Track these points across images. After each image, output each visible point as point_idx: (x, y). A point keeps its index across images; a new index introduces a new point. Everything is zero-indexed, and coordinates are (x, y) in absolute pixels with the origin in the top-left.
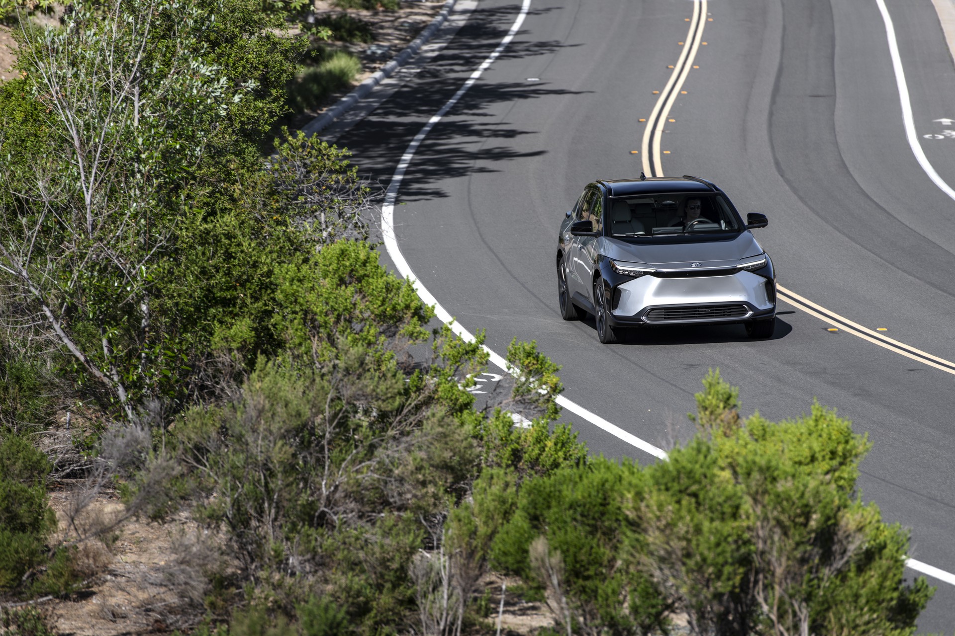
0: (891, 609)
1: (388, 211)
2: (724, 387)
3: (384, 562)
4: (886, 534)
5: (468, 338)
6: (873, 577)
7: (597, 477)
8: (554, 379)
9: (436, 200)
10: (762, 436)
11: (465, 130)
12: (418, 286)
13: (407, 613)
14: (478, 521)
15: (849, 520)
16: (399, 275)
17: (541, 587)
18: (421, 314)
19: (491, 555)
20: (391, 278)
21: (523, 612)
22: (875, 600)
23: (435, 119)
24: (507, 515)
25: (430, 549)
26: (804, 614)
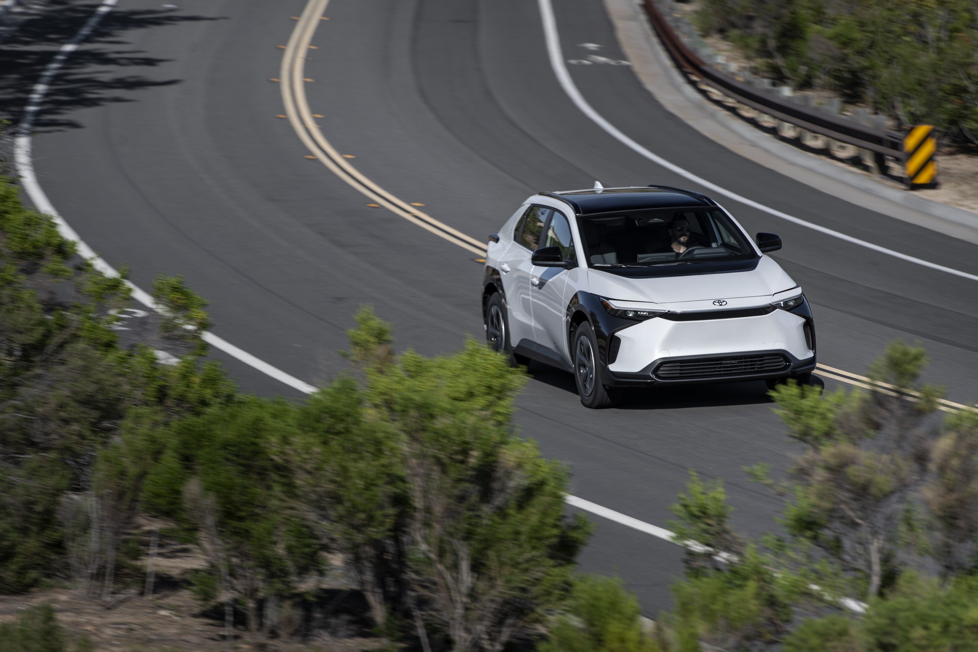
0: (551, 547)
1: (23, 143)
2: (376, 322)
3: (29, 505)
4: (545, 469)
5: (110, 273)
6: (533, 515)
7: (248, 415)
8: (200, 314)
9: (71, 131)
10: (415, 372)
11: (101, 58)
12: (58, 220)
13: (54, 557)
14: (126, 462)
15: (509, 456)
16: (36, 210)
17: (195, 529)
18: (63, 250)
19: (143, 496)
20: (29, 213)
21: (172, 555)
22: (536, 537)
23: (69, 48)
24: (157, 455)
25: (77, 490)
26: (464, 552)
